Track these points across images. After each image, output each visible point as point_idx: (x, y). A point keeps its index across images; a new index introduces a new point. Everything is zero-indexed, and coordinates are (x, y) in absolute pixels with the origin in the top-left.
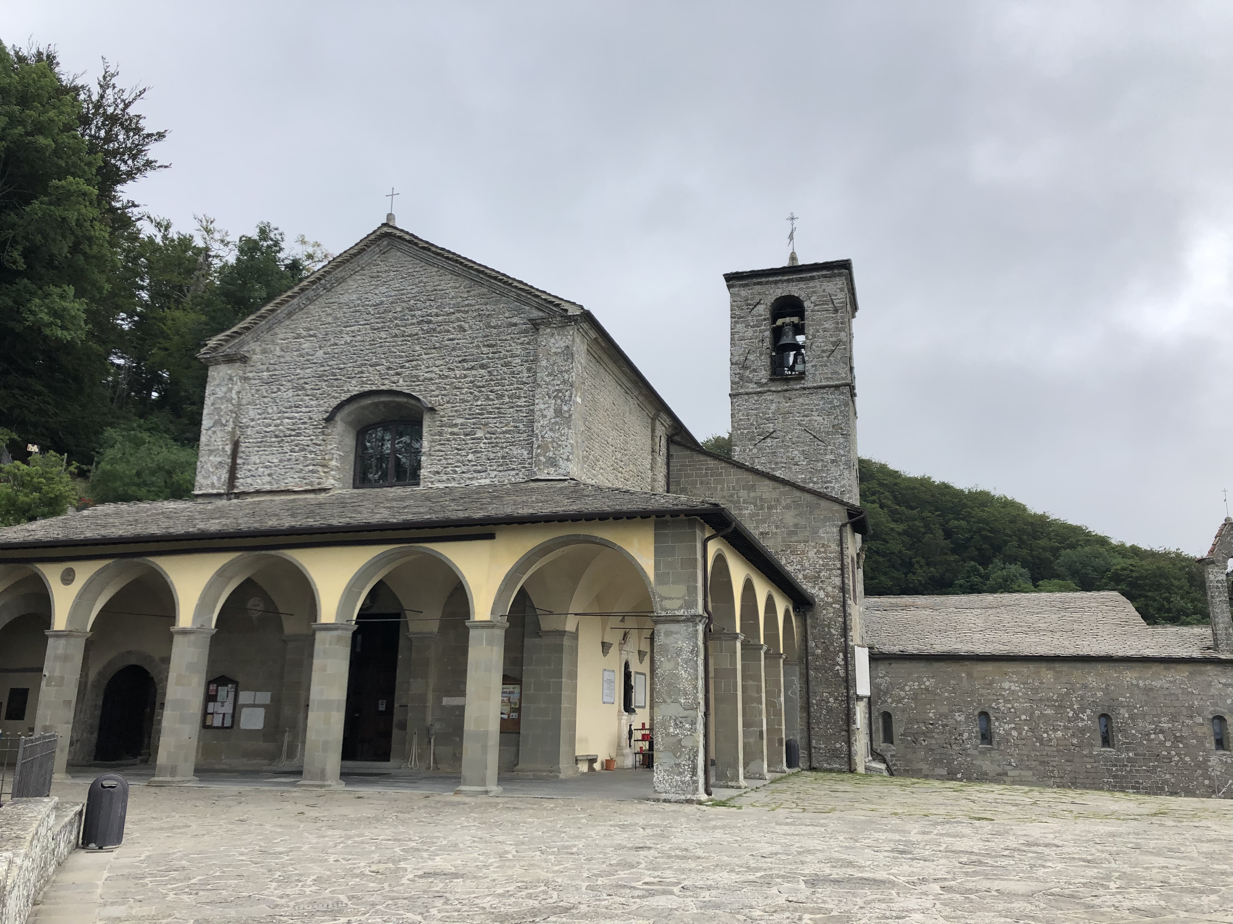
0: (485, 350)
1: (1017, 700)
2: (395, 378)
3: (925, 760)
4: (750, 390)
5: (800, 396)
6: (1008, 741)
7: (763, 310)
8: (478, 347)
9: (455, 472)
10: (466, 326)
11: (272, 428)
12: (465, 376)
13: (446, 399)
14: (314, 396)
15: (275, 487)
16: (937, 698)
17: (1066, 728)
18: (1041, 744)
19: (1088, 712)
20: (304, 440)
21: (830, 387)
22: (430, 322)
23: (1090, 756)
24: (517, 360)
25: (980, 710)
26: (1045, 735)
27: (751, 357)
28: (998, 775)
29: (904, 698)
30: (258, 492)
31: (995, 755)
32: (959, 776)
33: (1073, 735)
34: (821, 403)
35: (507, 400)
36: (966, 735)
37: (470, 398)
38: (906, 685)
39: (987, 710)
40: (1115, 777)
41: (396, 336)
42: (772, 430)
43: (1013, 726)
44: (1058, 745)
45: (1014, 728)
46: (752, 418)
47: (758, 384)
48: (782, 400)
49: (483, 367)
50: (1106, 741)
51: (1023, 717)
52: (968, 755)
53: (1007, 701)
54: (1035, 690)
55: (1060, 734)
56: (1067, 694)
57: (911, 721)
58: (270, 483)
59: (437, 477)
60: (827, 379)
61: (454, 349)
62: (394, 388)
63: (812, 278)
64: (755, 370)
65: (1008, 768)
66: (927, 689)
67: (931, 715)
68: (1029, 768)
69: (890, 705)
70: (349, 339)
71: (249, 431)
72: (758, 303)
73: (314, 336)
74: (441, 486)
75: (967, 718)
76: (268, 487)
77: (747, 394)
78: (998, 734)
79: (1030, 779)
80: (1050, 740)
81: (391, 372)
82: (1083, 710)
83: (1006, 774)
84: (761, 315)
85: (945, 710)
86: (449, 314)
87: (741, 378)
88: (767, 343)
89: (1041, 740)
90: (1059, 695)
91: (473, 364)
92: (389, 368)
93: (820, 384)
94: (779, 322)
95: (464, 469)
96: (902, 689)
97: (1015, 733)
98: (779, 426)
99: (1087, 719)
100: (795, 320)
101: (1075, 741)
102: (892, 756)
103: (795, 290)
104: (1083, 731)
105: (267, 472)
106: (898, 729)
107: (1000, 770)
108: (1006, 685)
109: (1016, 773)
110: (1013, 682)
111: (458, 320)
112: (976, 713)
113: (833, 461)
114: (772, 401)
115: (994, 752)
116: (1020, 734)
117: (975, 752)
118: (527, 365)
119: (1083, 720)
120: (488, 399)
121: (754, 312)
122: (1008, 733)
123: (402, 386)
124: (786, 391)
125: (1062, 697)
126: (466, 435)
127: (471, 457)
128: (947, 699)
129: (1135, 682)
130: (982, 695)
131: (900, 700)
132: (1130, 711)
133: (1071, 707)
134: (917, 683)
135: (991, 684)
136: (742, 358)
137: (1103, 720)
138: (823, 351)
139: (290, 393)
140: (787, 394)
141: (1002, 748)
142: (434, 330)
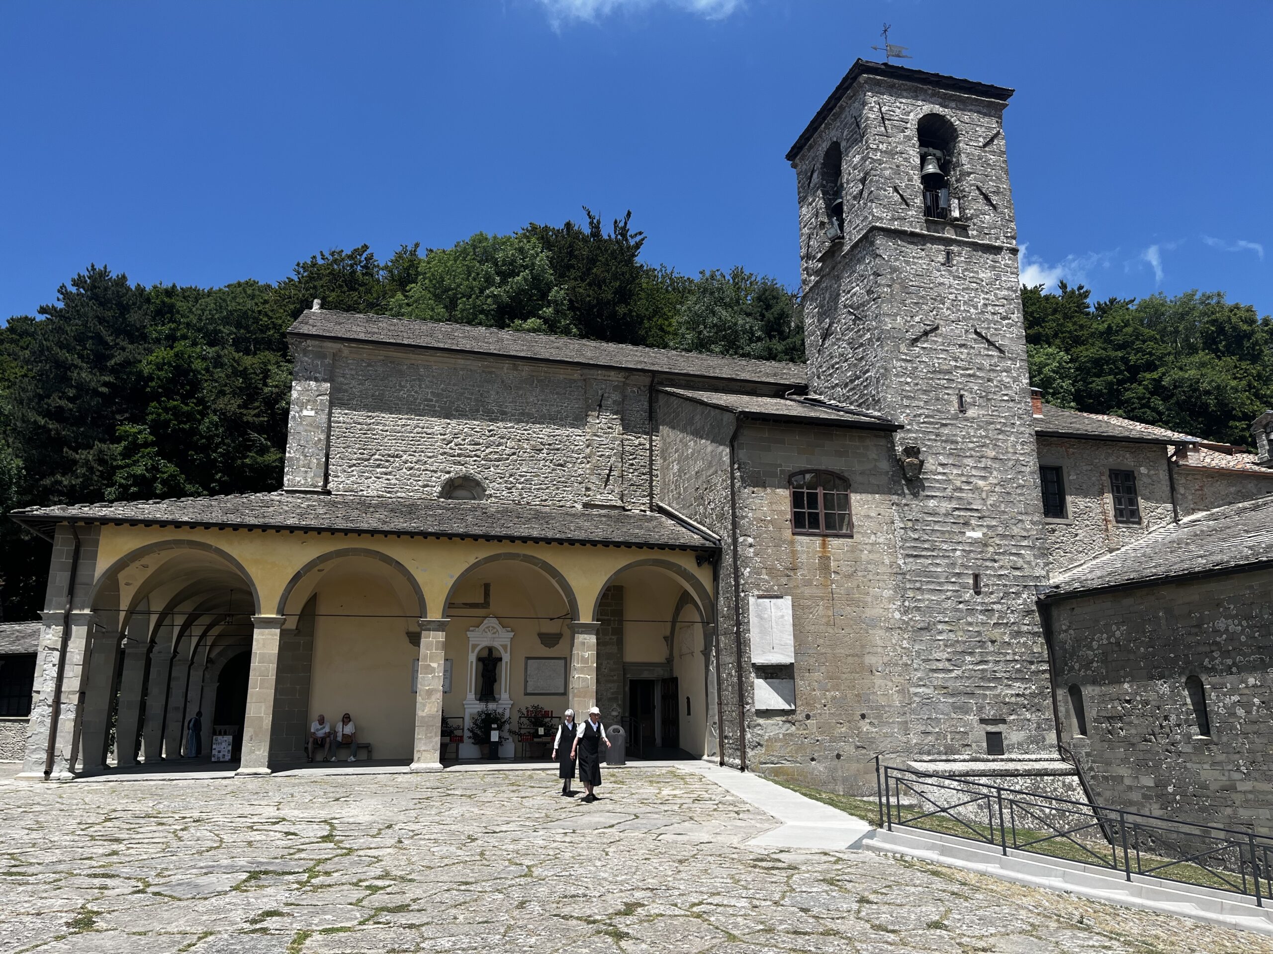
1: (1240, 652)
3: (1126, 761)
6: (1232, 726)
7: (817, 177)
16: (1132, 657)
25: (1188, 673)
27: (812, 242)
29: (1092, 662)
31: (1216, 752)
32: (1170, 789)
36: (1173, 719)
38: (1093, 640)
39: (1198, 672)
43: (1236, 698)
45: (1239, 703)
46: (816, 319)
47: (817, 272)
51: (1251, 681)
52: (1179, 754)
53: (1225, 653)
54: (1266, 629)
57: (1103, 697)
60: (860, 232)
65: (1236, 776)
66: (1118, 644)
67: (1126, 686)
68: (1266, 777)
69: (1077, 673)
72: (813, 172)
75: (1172, 687)
78: (1218, 714)
84: (816, 184)
88: (821, 217)
93: (853, 243)
96: (1090, 648)
97: (1241, 712)
98: (833, 317)
102: (1088, 755)
103: (832, 135)
106: (1088, 711)
108: (1221, 624)
110: (1234, 617)
112: (1183, 679)
113: (869, 342)
114: (826, 288)
115: (1214, 748)
116: (1248, 712)
117: (1188, 749)
122: (1231, 712)
128: (1145, 657)
130: (1189, 647)
131: (1088, 665)
134: (1105, 635)
135: (1199, 626)
136: (807, 247)
138: (855, 196)
141: (1225, 739)
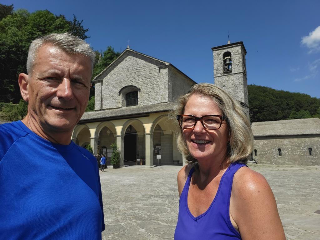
0: (149, 74)
1: (288, 145)
2: (132, 83)
3: (265, 160)
4: (218, 76)
5: (231, 76)
6: (285, 155)
7: (221, 56)
8: (148, 74)
9: (145, 102)
10: (145, 70)
11: (109, 95)
12: (146, 81)
13: (142, 86)
14: (116, 87)
15: (110, 108)
16: (268, 146)
17: (300, 152)
18: (294, 156)
19: (306, 147)
20: (115, 97)
21: (238, 73)
22: (138, 69)
23: (306, 158)
24: (156, 76)
25: (278, 148)
26: (295, 154)
27: (219, 68)
28: (283, 163)
30: (107, 109)
31: (283, 158)
32: (273, 164)
33: (302, 153)
34: (236, 77)
35: (155, 85)
36: (275, 154)
37: (147, 85)
38: (260, 143)
39: (280, 148)
40: (312, 163)
41: (131, 73)
42: (224, 85)
44: (298, 156)
45: (287, 152)
46: (219, 82)
47: (221, 74)
48: (227, 77)
49: (149, 78)
50: (310, 154)
51: (289, 149)
52: (275, 159)
53: (286, 146)
54: (293, 143)
55: (299, 153)
56: (301, 143)
57: (262, 151)
58: (109, 107)
59: (141, 103)
60: (237, 71)
61: (143, 75)
62: (132, 85)
63: (233, 47)
64: (220, 71)
65: (285, 161)
66: (265, 144)
67: (266, 150)
68: (290, 161)
69: (256, 148)
70: (122, 75)
71: (104, 96)
72: (220, 54)
73: (115, 74)
74: (142, 105)
75: (275, 150)
76: (109, 108)
77: (218, 77)
78: (283, 153)
79: (291, 164)
80: (296, 154)
81: (131, 81)
82: (304, 147)
83: (285, 163)
84: (221, 57)
85: (270, 148)
86: (142, 67)
87: (217, 73)
88: (222, 64)
89: (294, 155)
90: (298, 144)
91: (147, 78)
92: (130, 80)
93: (235, 73)
94: (225, 58)
95: (147, 101)
98: (226, 84)
99: (306, 149)
100: (229, 57)
101: (302, 155)
102: (257, 159)
103: (229, 50)
104: (305, 152)
105: (108, 104)
106: (258, 153)
107: (283, 162)
108: (285, 142)
109: (288, 162)
110: (287, 141)
111: (144, 68)
112: (278, 149)
113: (239, 91)
114: (224, 78)
115: (282, 158)
116: (288, 153)
117: (277, 158)
118: (158, 77)
119: (304, 150)
120: (151, 85)
121: (219, 56)
122: (286, 153)
123: (133, 84)
124: (227, 75)
125: (299, 144)
126: (147, 94)
127: (148, 98)
129: (318, 140)
130: (279, 145)
131: (259, 146)
132: (316, 147)
133: (302, 146)
134: (263, 142)
135: (281, 142)
136: (217, 68)
137: (310, 149)
138: (236, 65)
139: (112, 87)
140: (228, 76)
141: (284, 157)
142: (139, 71)
